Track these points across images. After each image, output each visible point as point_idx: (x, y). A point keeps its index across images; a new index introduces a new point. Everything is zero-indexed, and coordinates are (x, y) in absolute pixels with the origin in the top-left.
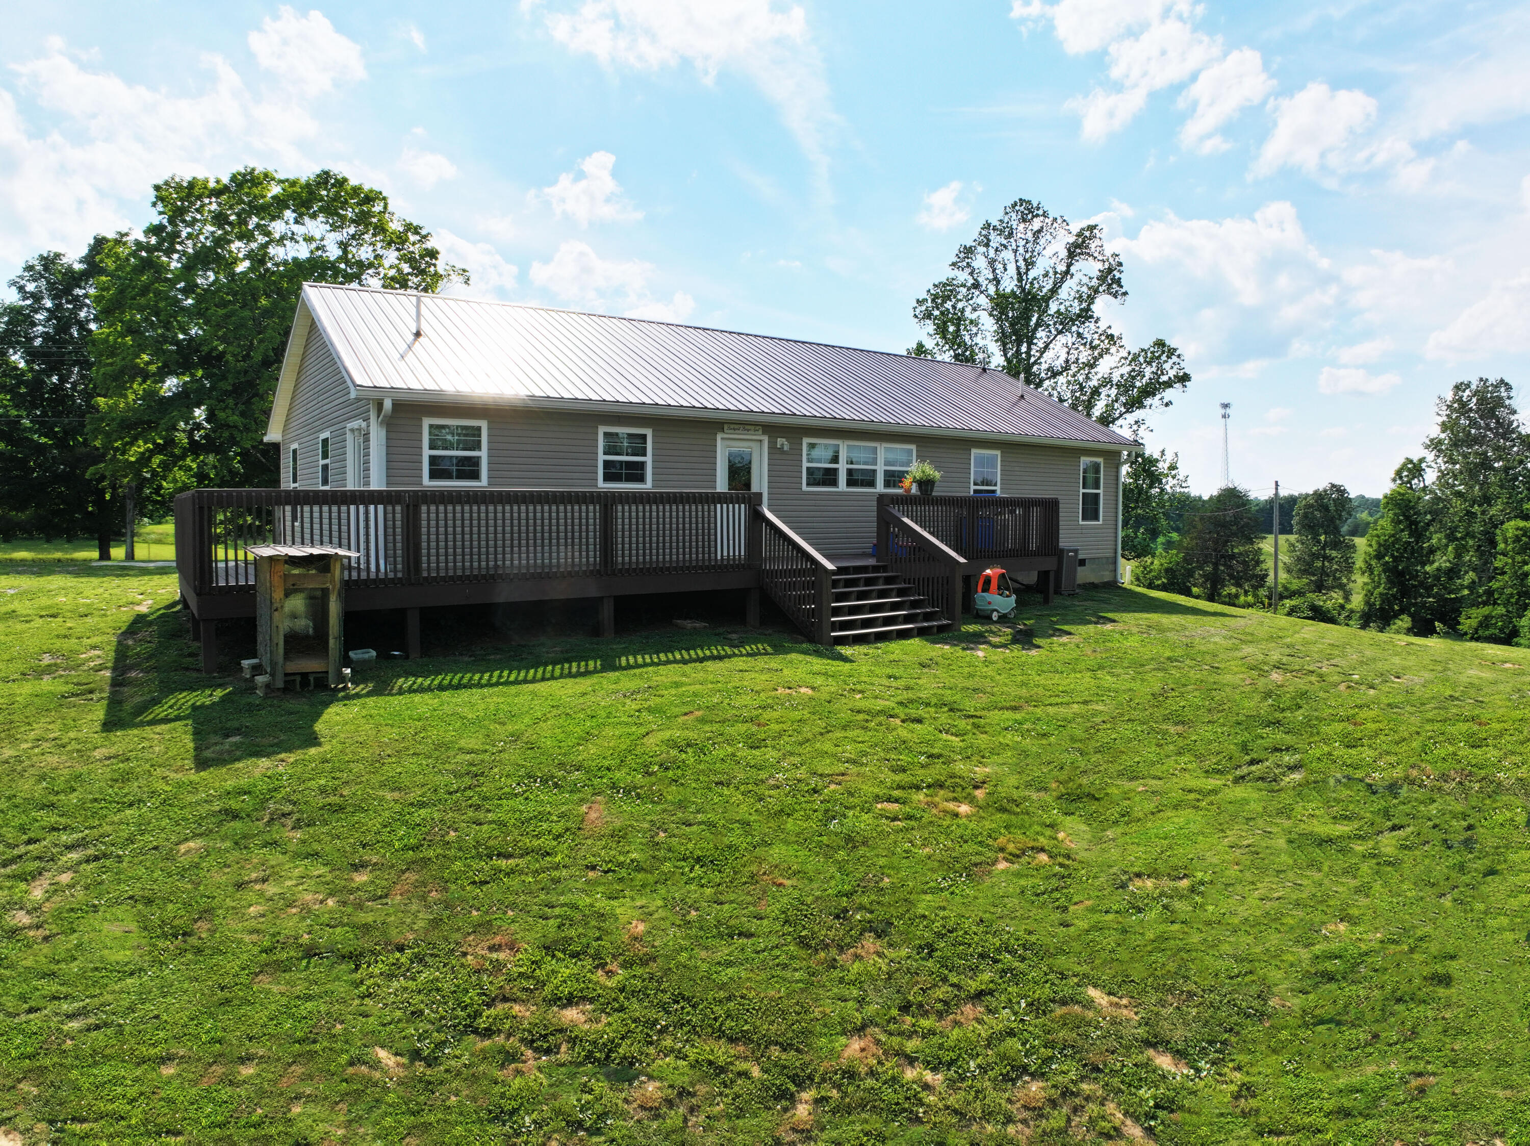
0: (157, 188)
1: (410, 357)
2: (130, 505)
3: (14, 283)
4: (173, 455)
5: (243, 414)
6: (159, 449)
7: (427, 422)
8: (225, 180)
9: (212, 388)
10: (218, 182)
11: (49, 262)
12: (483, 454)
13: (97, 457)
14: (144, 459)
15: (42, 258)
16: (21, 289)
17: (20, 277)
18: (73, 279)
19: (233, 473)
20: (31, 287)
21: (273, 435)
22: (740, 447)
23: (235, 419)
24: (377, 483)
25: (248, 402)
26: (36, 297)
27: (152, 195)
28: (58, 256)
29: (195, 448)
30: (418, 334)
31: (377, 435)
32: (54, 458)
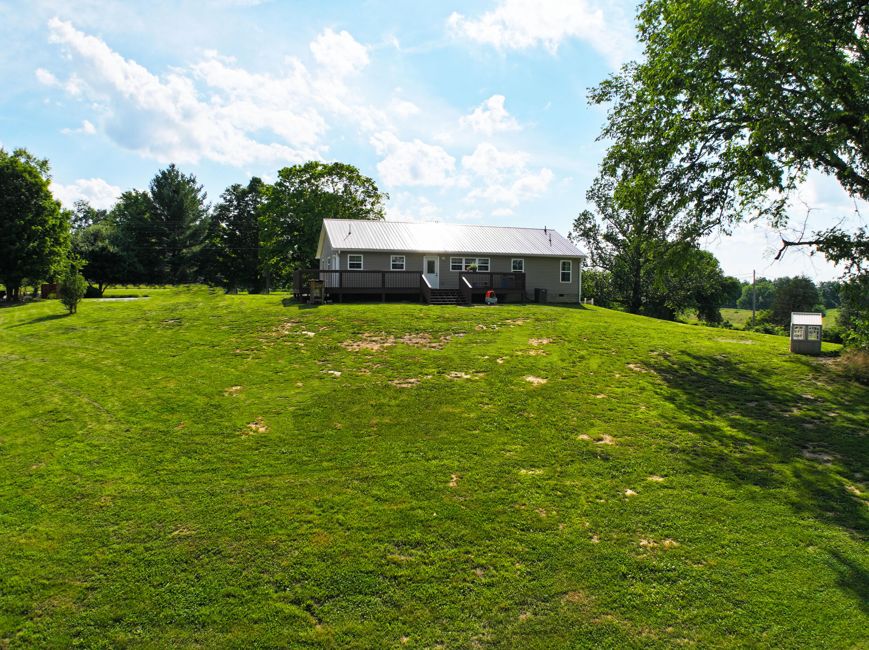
0: (279, 172)
1: (346, 240)
2: (268, 280)
3: (222, 196)
4: (286, 262)
5: (310, 248)
6: (281, 260)
7: (349, 255)
8: (303, 166)
9: (300, 239)
10: (300, 166)
11: (236, 188)
12: (362, 262)
13: (260, 262)
14: (277, 263)
15: (232, 186)
16: (225, 198)
17: (225, 194)
18: (245, 193)
19: (307, 268)
20: (228, 198)
21: (318, 257)
22: (430, 259)
23: (308, 250)
24: (338, 268)
25: (312, 244)
26: (230, 201)
27: (278, 174)
28: (239, 186)
29: (294, 259)
30: (350, 233)
31: (338, 259)
32: (239, 262)
